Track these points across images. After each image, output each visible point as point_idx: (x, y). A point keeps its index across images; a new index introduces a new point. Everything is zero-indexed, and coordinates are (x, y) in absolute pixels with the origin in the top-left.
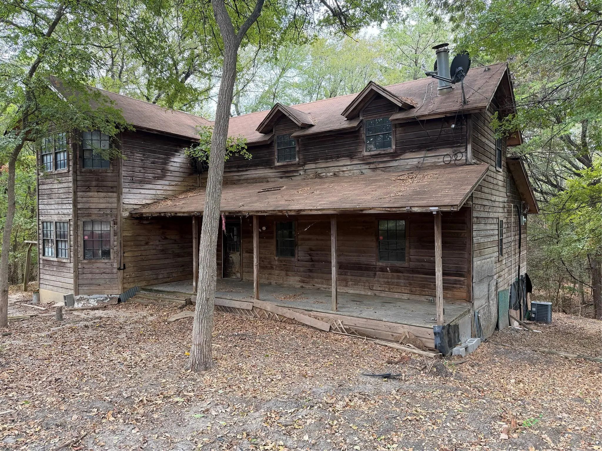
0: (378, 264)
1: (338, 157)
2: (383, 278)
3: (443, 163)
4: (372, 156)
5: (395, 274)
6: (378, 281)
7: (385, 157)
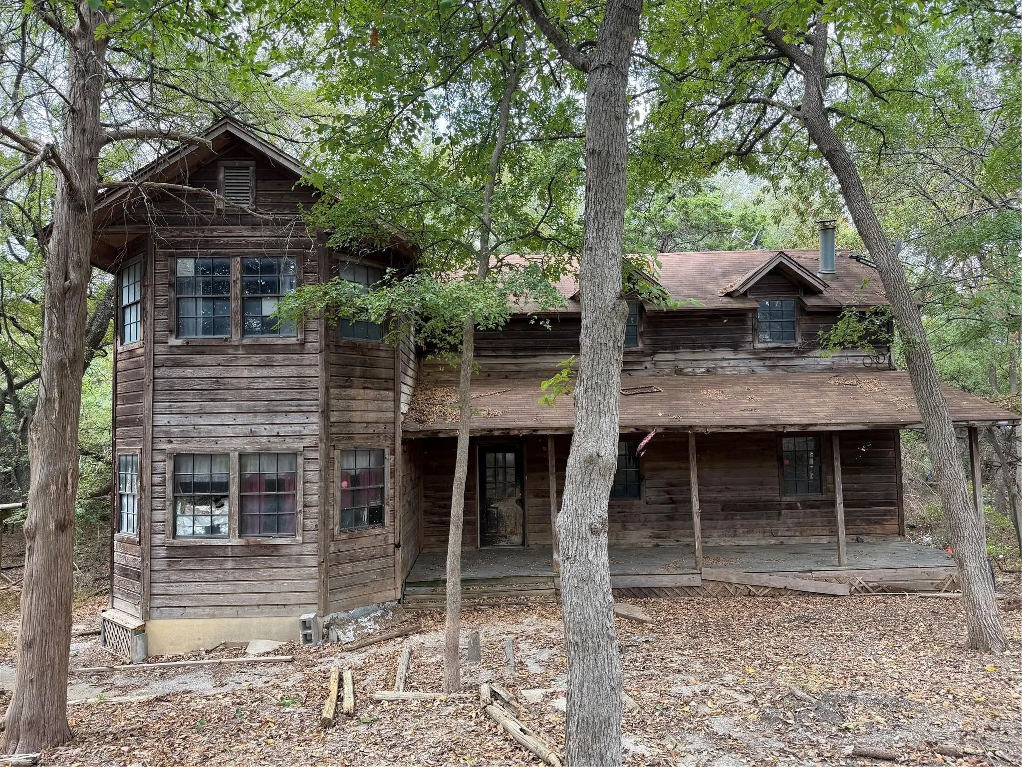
0: (784, 498)
1: (714, 347)
2: (791, 518)
3: (862, 366)
4: (768, 350)
5: (808, 511)
6: (785, 523)
7: (787, 352)
